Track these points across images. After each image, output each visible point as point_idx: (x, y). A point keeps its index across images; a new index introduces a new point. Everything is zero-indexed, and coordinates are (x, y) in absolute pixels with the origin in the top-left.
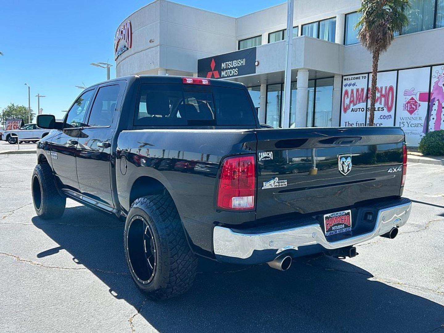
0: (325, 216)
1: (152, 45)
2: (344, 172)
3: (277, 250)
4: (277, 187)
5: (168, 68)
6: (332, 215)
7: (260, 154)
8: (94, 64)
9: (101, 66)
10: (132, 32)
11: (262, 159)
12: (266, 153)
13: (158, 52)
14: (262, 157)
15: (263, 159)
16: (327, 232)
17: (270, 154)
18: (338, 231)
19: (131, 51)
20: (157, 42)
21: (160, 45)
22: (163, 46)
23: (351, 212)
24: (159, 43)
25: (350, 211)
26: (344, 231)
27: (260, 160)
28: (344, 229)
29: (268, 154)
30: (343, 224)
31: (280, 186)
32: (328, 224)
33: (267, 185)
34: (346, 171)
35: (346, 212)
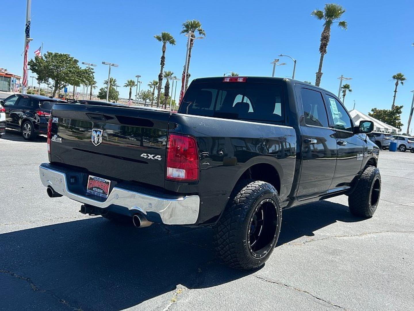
0: (90, 176)
6: (95, 178)
14: (54, 120)
16: (88, 189)
17: (57, 119)
18: (96, 193)
23: (111, 183)
25: (110, 181)
26: (101, 196)
28: (101, 194)
30: (102, 189)
31: (58, 142)
32: (91, 184)
34: (96, 142)
35: (107, 181)
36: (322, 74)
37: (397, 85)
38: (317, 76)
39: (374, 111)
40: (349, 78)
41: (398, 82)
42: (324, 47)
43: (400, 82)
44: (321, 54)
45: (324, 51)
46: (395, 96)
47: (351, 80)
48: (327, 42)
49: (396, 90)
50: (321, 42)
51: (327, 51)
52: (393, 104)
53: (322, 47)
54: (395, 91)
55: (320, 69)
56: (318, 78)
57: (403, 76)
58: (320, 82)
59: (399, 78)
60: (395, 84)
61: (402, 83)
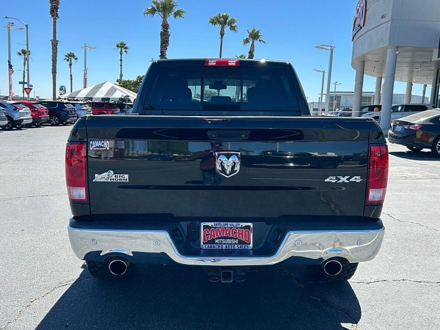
0: (203, 224)
1: (384, 20)
2: (225, 173)
3: (101, 251)
4: (114, 181)
5: (399, 45)
6: (217, 225)
7: (91, 142)
8: (318, 47)
9: (325, 49)
10: (367, 9)
11: (94, 149)
12: (100, 142)
13: (388, 28)
14: (94, 146)
15: (96, 149)
16: (204, 243)
17: (105, 144)
18: (224, 246)
19: (364, 30)
20: (388, 17)
21: (392, 20)
22: (395, 20)
23: (254, 226)
24: (390, 18)
25: (251, 225)
26: (236, 248)
27: (91, 149)
29: (103, 144)
30: (235, 239)
31: (119, 181)
32: (209, 234)
33: (98, 178)
34: (228, 172)
35: (245, 224)
36: (58, 41)
37: (121, 54)
38: (52, 44)
39: (119, 82)
40: (93, 47)
41: (122, 51)
42: (55, 10)
43: (123, 50)
44: (53, 18)
45: (56, 15)
46: (121, 65)
47: (95, 49)
48: (58, 5)
49: (121, 58)
50: (50, 5)
51: (59, 15)
52: (121, 73)
53: (53, 10)
54: (121, 60)
55: (55, 36)
56: (54, 46)
57: (125, 44)
58: (57, 51)
59: (122, 46)
60: (119, 52)
61: (126, 52)
